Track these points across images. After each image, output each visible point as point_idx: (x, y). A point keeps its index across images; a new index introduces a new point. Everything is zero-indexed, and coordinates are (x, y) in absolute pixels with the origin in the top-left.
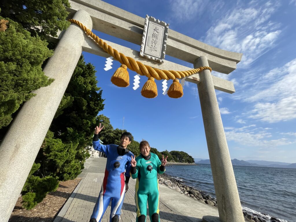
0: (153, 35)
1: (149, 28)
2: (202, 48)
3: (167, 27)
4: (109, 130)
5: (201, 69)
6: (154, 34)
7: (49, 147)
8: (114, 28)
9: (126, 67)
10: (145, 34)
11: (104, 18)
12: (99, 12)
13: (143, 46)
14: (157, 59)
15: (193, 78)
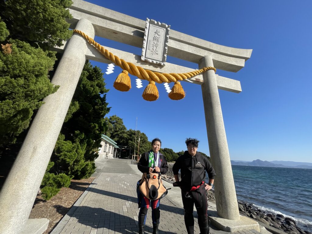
0: (154, 39)
1: (150, 31)
2: (207, 47)
3: (169, 29)
4: (122, 131)
5: (204, 70)
6: (154, 37)
7: (59, 147)
8: (116, 33)
9: (127, 73)
10: (145, 38)
11: (105, 25)
12: (100, 19)
13: (144, 50)
14: (158, 62)
15: (196, 79)
